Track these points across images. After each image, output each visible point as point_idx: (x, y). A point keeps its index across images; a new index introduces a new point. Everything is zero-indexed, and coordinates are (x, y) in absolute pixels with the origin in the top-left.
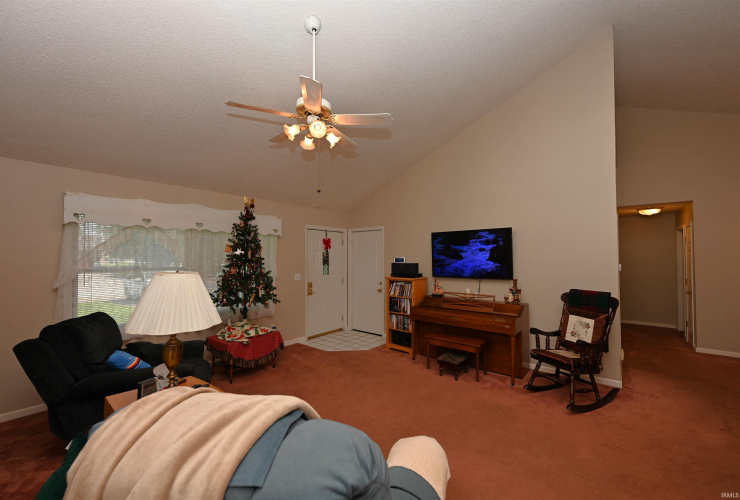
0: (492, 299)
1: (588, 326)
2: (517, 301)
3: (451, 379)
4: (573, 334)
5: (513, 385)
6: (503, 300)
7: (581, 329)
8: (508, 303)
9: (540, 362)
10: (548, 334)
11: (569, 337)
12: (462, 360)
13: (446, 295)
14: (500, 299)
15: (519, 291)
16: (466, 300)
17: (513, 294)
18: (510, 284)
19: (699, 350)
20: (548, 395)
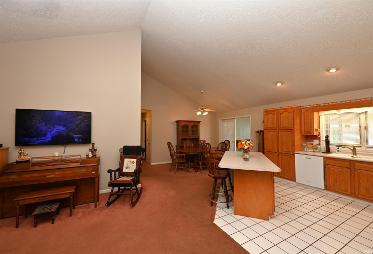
0: (79, 157)
1: (133, 162)
2: (94, 156)
3: (48, 225)
4: (127, 168)
5: (96, 207)
6: (86, 156)
7: (130, 165)
8: (89, 158)
9: (113, 188)
10: (115, 171)
11: (125, 170)
12: (57, 206)
13: (34, 160)
14: (84, 156)
15: (95, 150)
16: (54, 161)
17: (92, 152)
18: (90, 146)
19: (152, 164)
20: (117, 205)
